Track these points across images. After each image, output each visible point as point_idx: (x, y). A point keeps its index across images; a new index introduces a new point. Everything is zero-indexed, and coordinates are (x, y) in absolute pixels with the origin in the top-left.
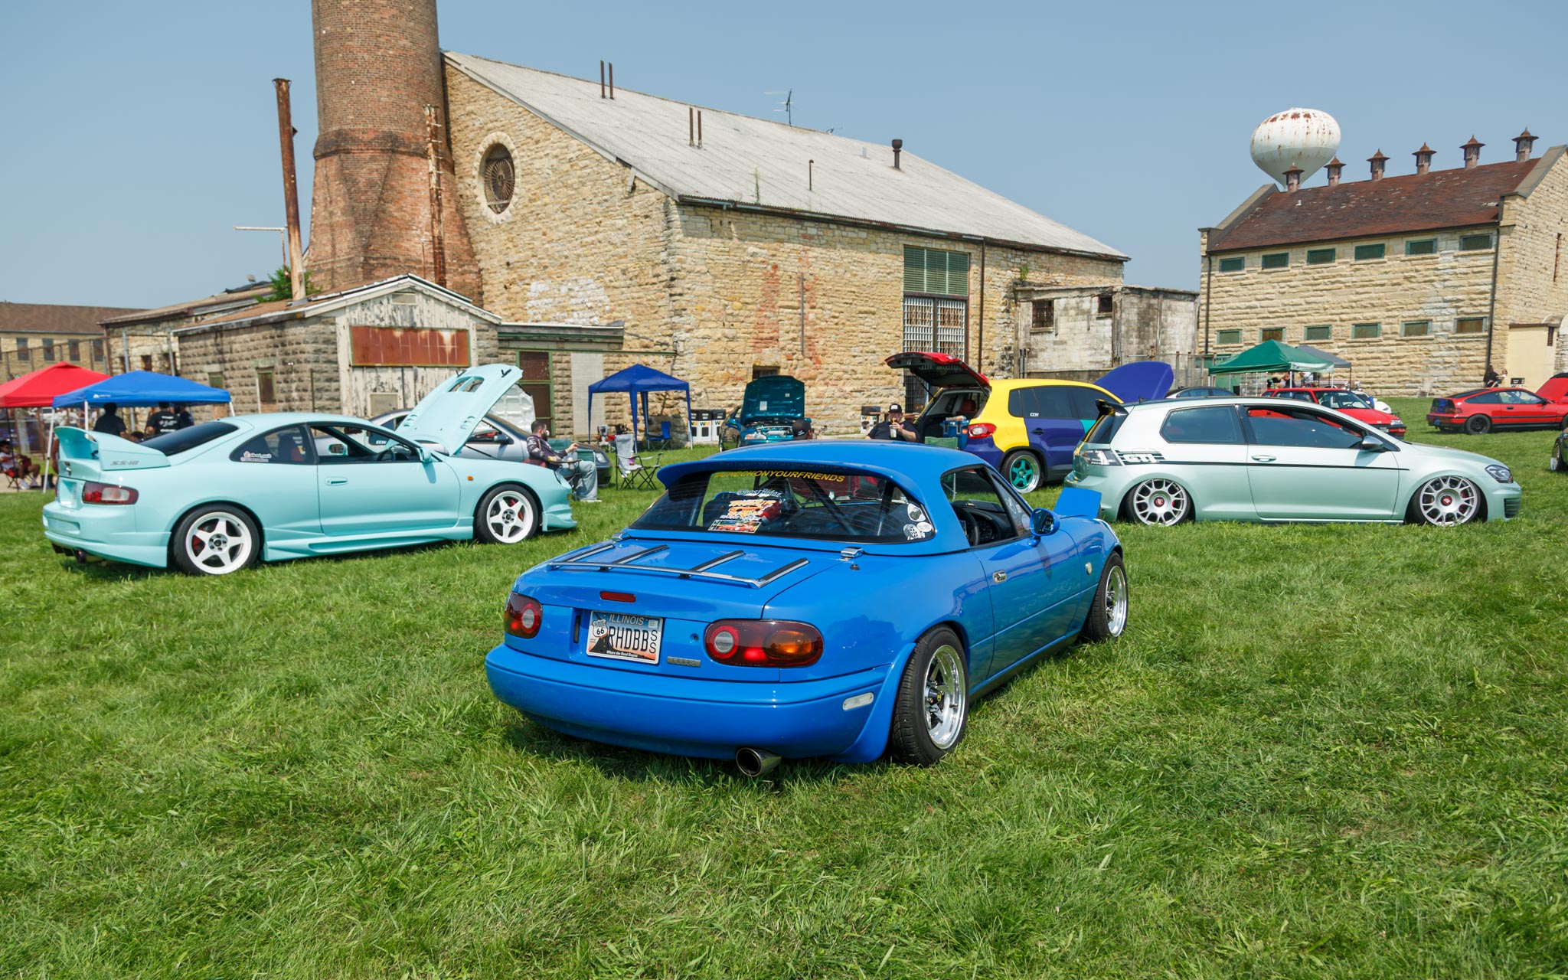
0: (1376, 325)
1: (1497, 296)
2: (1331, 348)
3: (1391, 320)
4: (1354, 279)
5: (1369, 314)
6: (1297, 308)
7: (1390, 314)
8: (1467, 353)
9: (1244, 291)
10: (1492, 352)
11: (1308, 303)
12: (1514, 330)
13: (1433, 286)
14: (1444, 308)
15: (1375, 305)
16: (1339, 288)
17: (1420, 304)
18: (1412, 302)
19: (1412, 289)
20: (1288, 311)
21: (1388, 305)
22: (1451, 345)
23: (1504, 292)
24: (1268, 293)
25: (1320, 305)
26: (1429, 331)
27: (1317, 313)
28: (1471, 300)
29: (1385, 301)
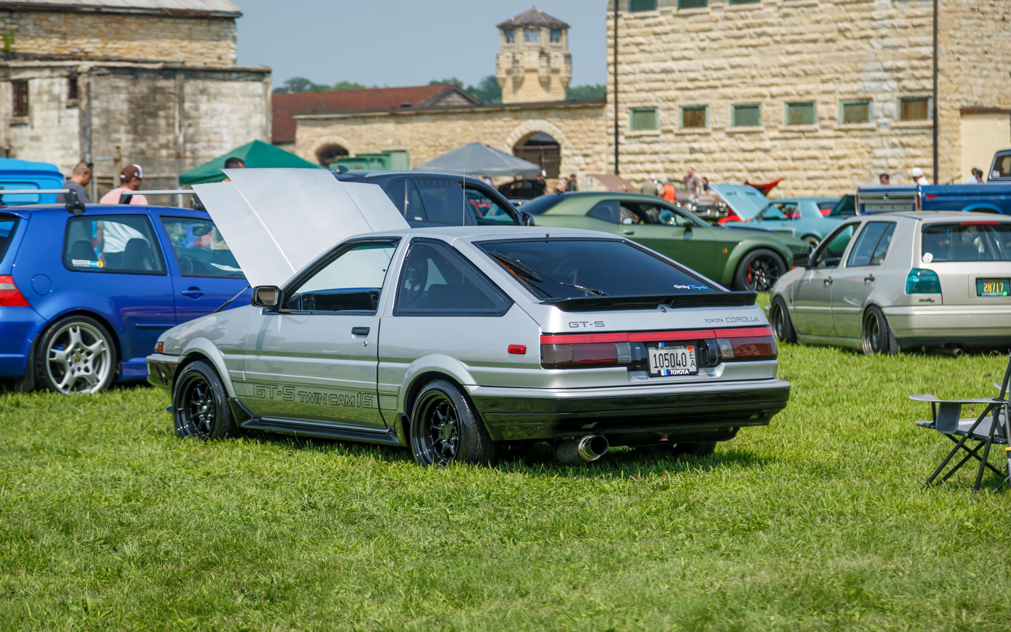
0: (810, 104)
1: (940, 65)
2: (762, 140)
3: (827, 98)
4: (783, 30)
5: (802, 87)
6: (720, 74)
7: (826, 87)
8: (913, 151)
9: (657, 44)
10: (940, 151)
11: (733, 67)
12: (965, 117)
13: (871, 45)
14: (885, 80)
15: (809, 72)
16: (767, 45)
17: (858, 72)
18: (849, 69)
19: (848, 48)
20: (709, 77)
21: (822, 73)
22: (895, 140)
23: (947, 57)
24: (686, 49)
25: (746, 70)
26: (870, 116)
27: (744, 83)
28: (914, 68)
29: (819, 66)
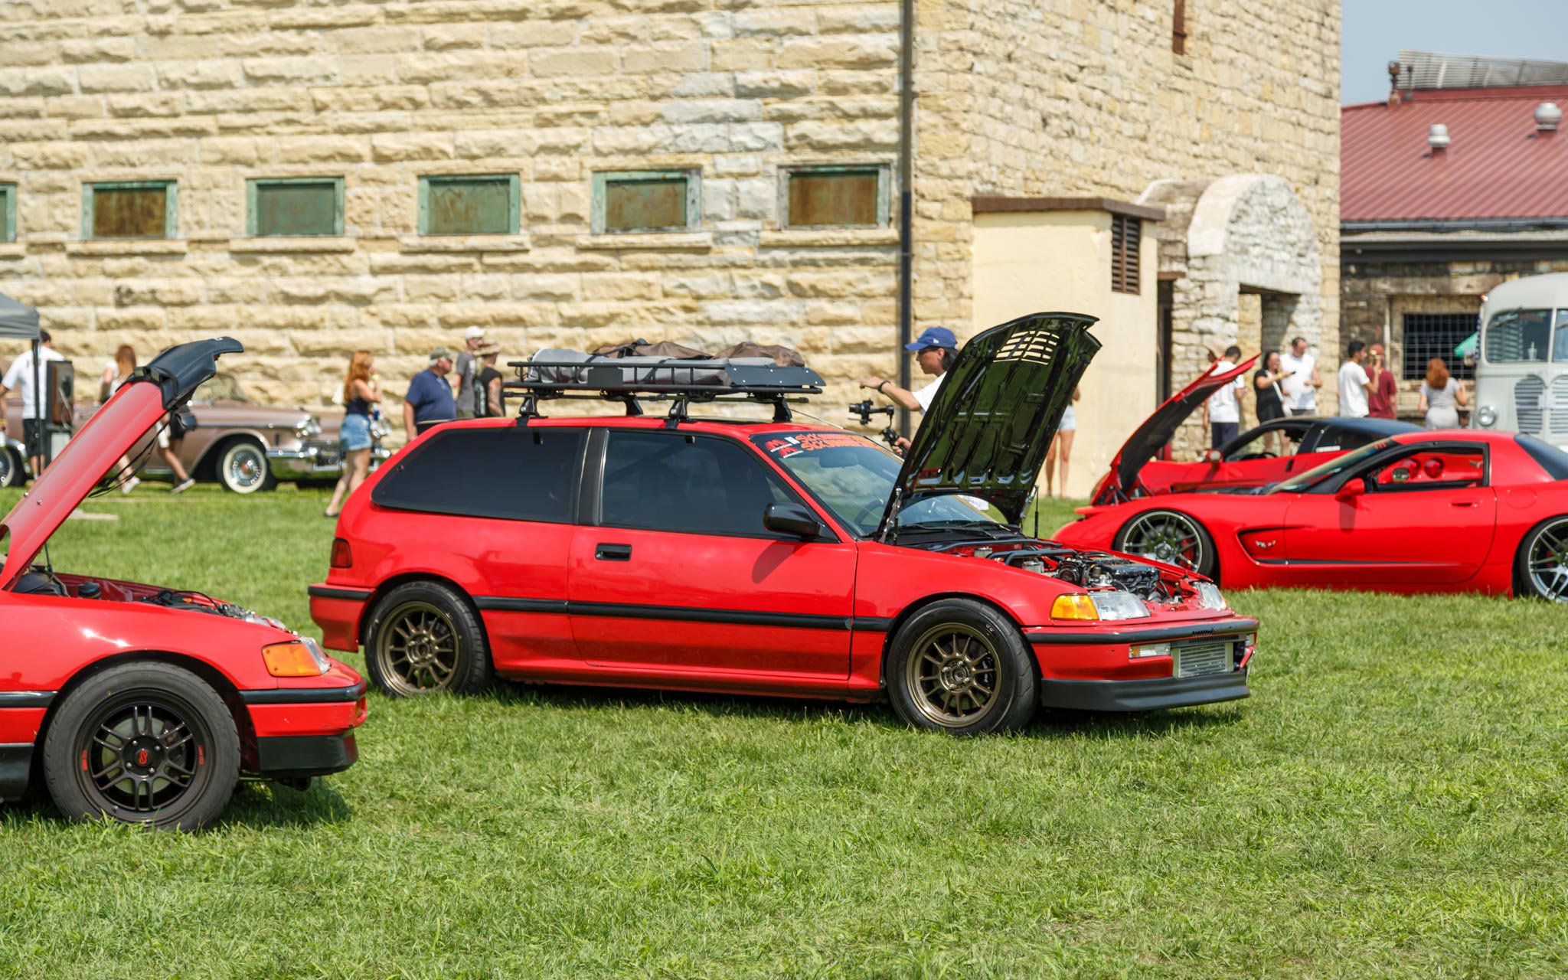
0: (502, 180)
1: (921, 80)
2: (344, 272)
3: (554, 164)
5: (475, 134)
6: (214, 98)
7: (551, 136)
8: (831, 309)
10: (917, 307)
11: (255, 80)
12: (984, 218)
13: (696, 25)
14: (741, 120)
15: (498, 97)
17: (654, 98)
18: (629, 91)
19: (625, 36)
20: (181, 108)
21: (543, 101)
22: (775, 278)
23: (941, 62)
24: (106, 32)
25: (299, 89)
26: (691, 215)
27: (289, 122)
28: (834, 90)
29: (530, 82)
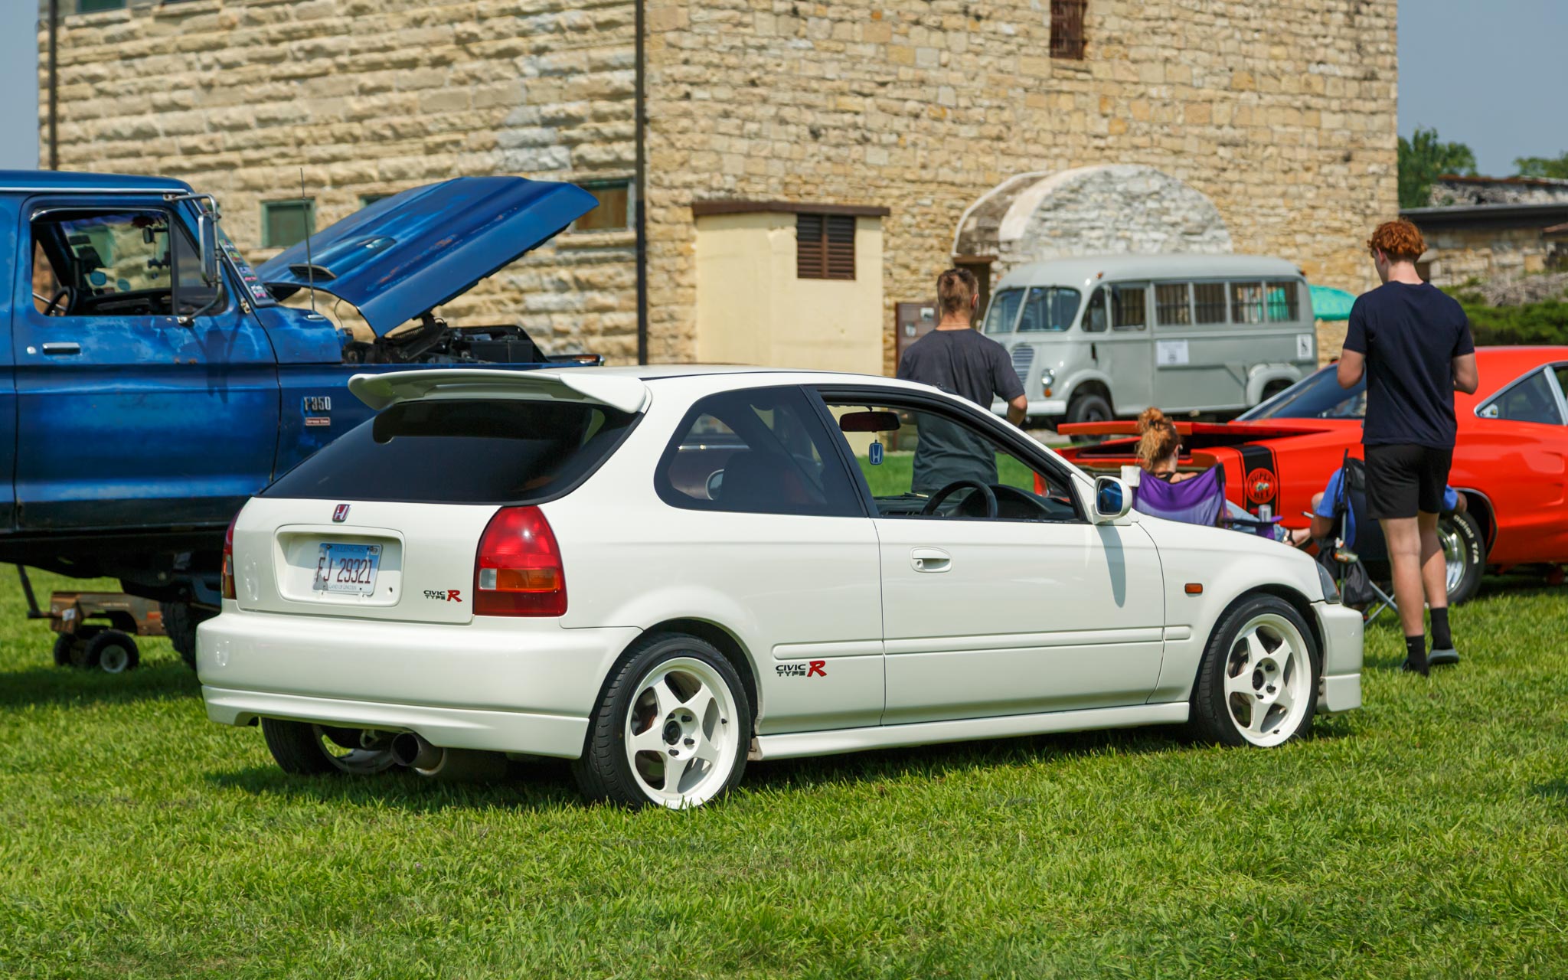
1: (652, 108)
4: (353, 42)
5: (390, 162)
6: (239, 138)
8: (599, 298)
9: (128, 79)
10: (652, 297)
11: (263, 123)
12: (704, 222)
13: (517, 68)
14: (545, 145)
15: (402, 130)
16: (325, 74)
17: (494, 128)
18: (478, 123)
19: (475, 78)
20: (220, 146)
21: (428, 133)
22: (564, 274)
23: (664, 91)
24: (177, 87)
25: (287, 128)
27: (283, 155)
28: (600, 118)
29: (420, 118)
